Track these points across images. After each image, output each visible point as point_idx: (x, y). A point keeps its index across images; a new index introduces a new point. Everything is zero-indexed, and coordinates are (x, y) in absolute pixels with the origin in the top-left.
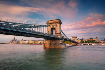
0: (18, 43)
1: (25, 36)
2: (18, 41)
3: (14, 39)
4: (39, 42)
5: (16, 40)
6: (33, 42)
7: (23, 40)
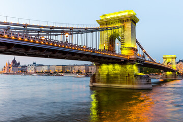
0: (24, 70)
1: (46, 57)
2: (22, 66)
3: (14, 61)
4: (76, 69)
5: (19, 64)
6: (61, 68)
7: (34, 63)
